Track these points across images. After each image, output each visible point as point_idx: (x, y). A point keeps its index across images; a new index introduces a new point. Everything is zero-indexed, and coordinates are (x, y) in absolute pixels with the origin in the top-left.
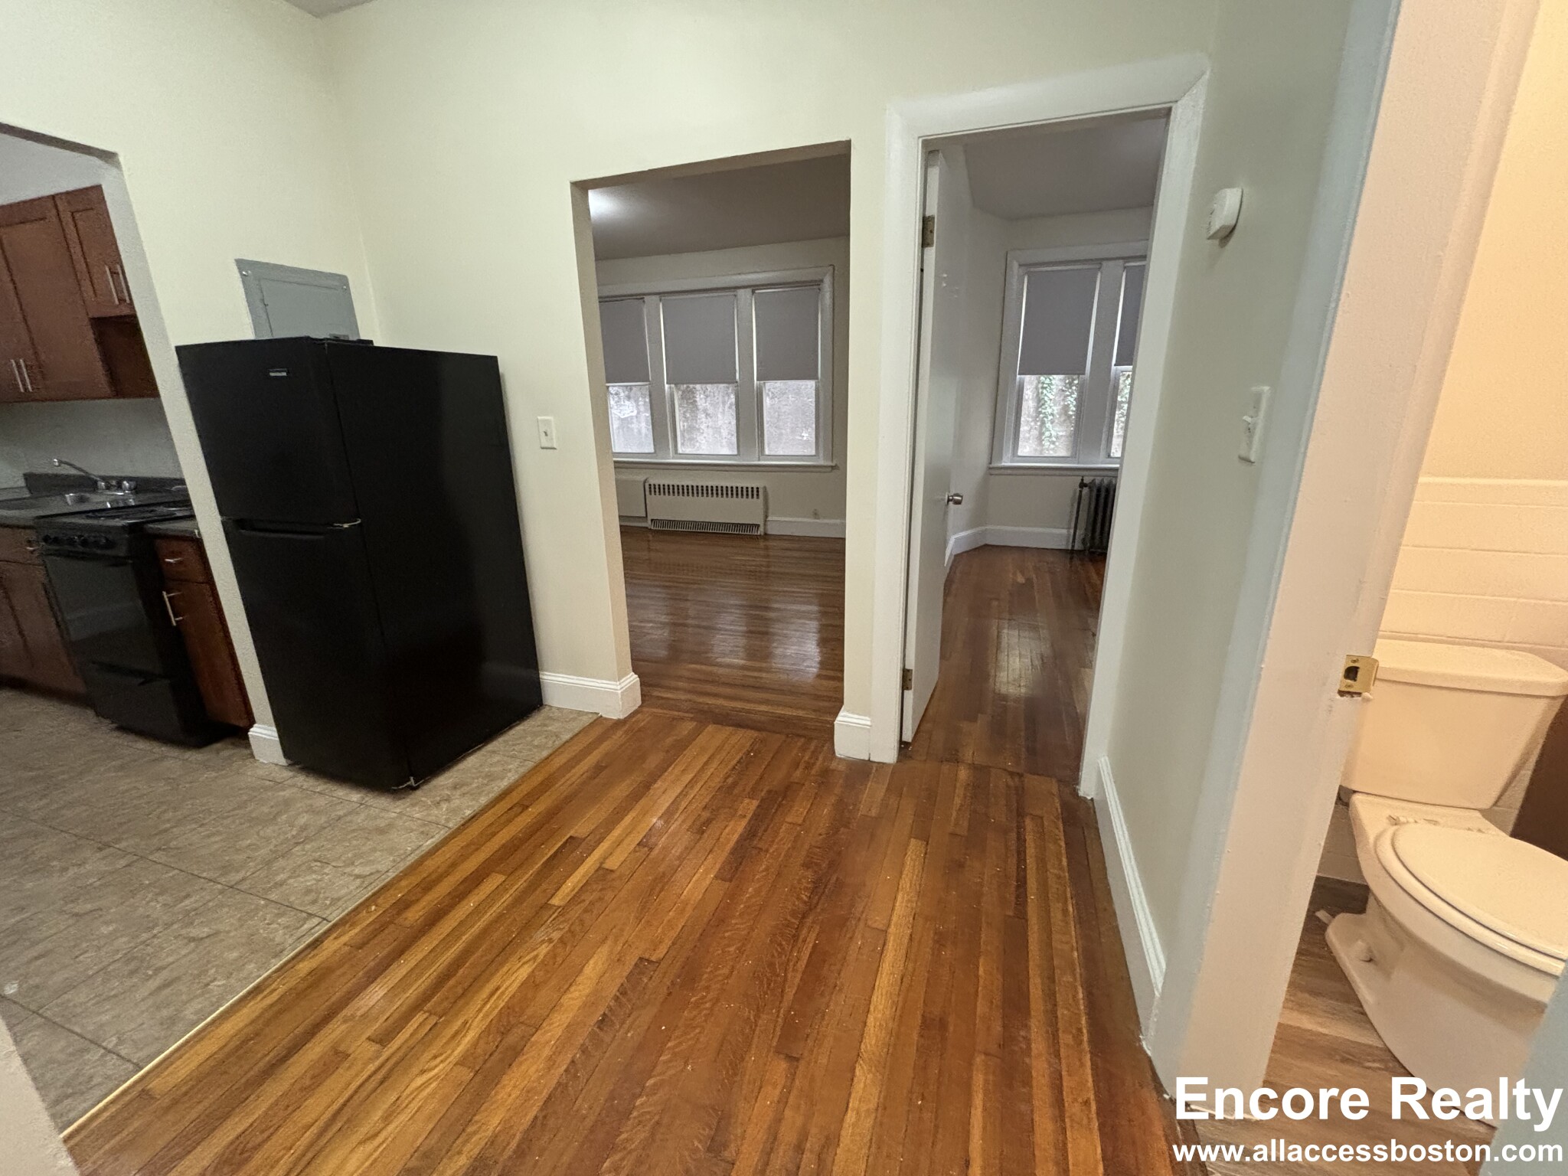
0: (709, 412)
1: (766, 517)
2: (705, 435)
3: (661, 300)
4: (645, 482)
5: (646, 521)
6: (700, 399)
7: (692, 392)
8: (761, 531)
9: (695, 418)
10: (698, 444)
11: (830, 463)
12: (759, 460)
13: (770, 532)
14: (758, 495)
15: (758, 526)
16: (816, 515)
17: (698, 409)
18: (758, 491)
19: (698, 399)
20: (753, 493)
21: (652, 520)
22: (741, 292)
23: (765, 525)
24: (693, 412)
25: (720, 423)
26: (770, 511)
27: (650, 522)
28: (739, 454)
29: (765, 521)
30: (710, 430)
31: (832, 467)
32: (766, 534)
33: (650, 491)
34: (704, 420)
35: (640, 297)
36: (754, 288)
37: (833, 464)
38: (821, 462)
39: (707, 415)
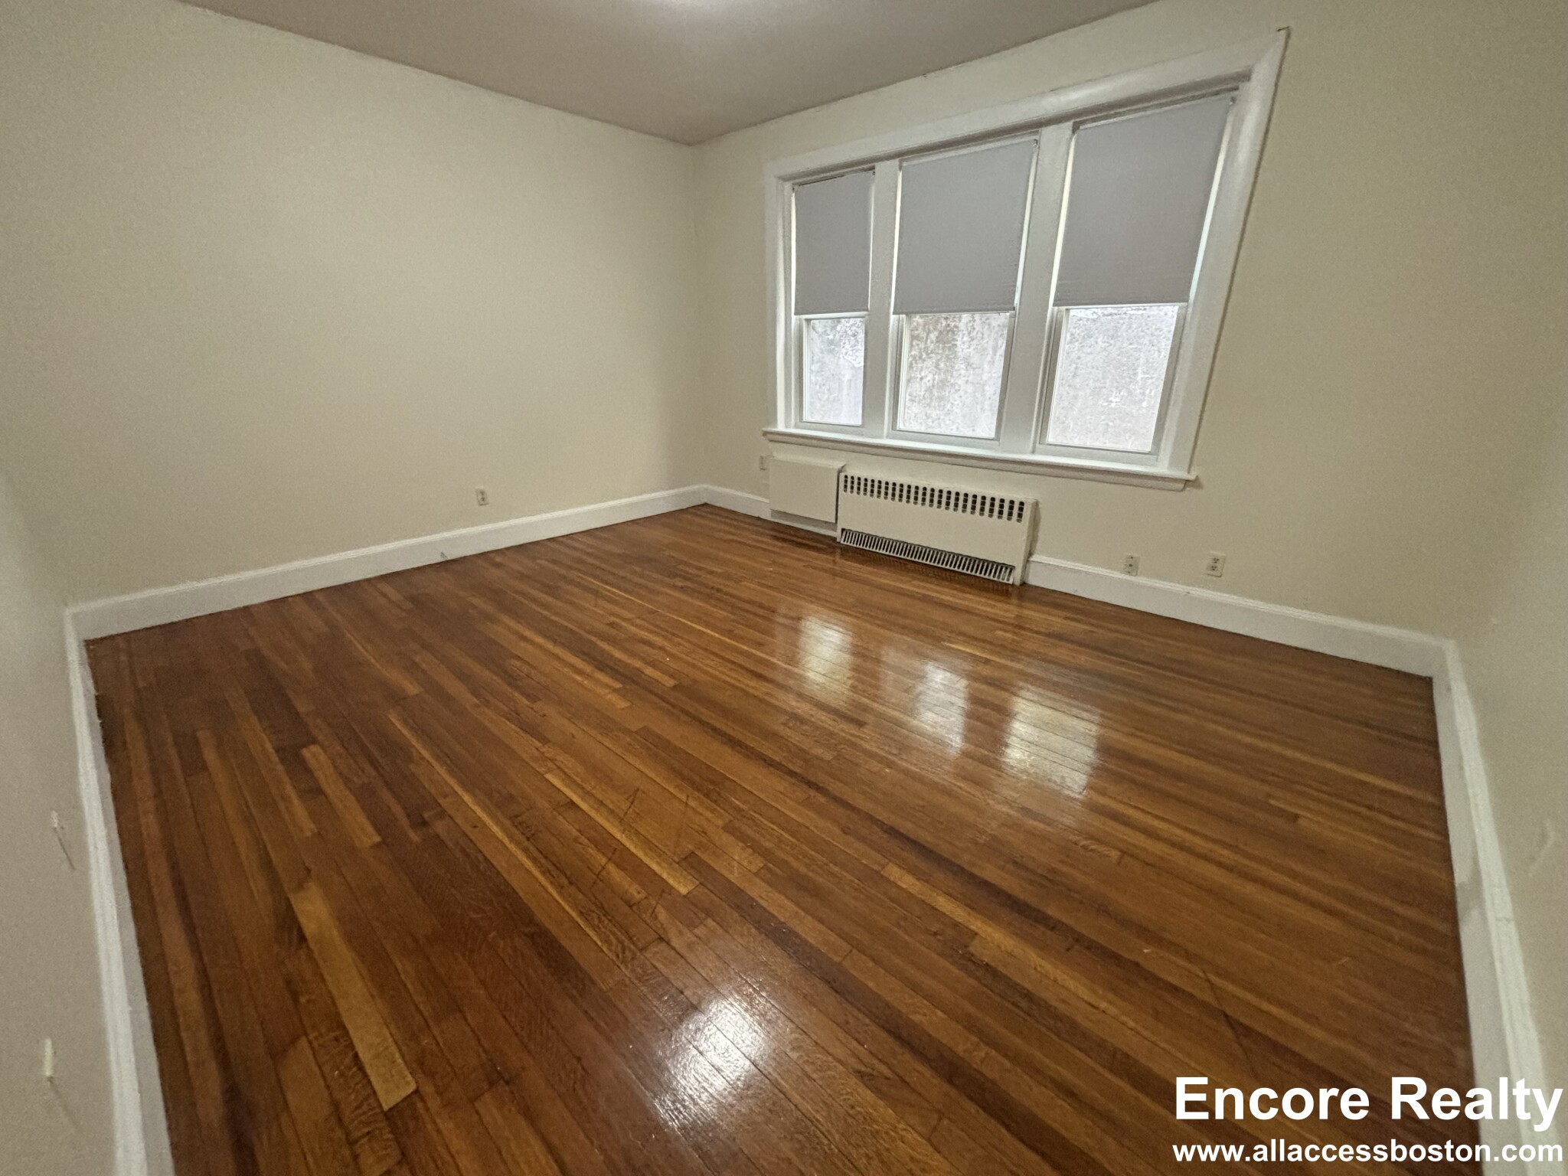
0: (972, 361)
1: (1030, 554)
2: (961, 393)
3: (900, 168)
4: (840, 471)
5: (835, 530)
6: (962, 342)
7: (952, 331)
8: (1015, 578)
9: (949, 371)
10: (949, 406)
11: (1184, 475)
12: (1033, 452)
13: (1033, 580)
14: (1020, 516)
15: (1012, 568)
16: (1131, 567)
17: (956, 357)
18: (1021, 509)
19: (958, 343)
20: (1012, 510)
21: (843, 530)
22: (1048, 133)
23: (1025, 568)
24: (948, 358)
25: (985, 377)
26: (1039, 545)
27: (839, 531)
28: (997, 438)
29: (1027, 561)
30: (970, 389)
31: (1187, 482)
32: (1024, 584)
33: (846, 487)
34: (963, 372)
35: (867, 165)
36: (1078, 118)
37: (1192, 477)
38: (1162, 468)
39: (969, 365)
